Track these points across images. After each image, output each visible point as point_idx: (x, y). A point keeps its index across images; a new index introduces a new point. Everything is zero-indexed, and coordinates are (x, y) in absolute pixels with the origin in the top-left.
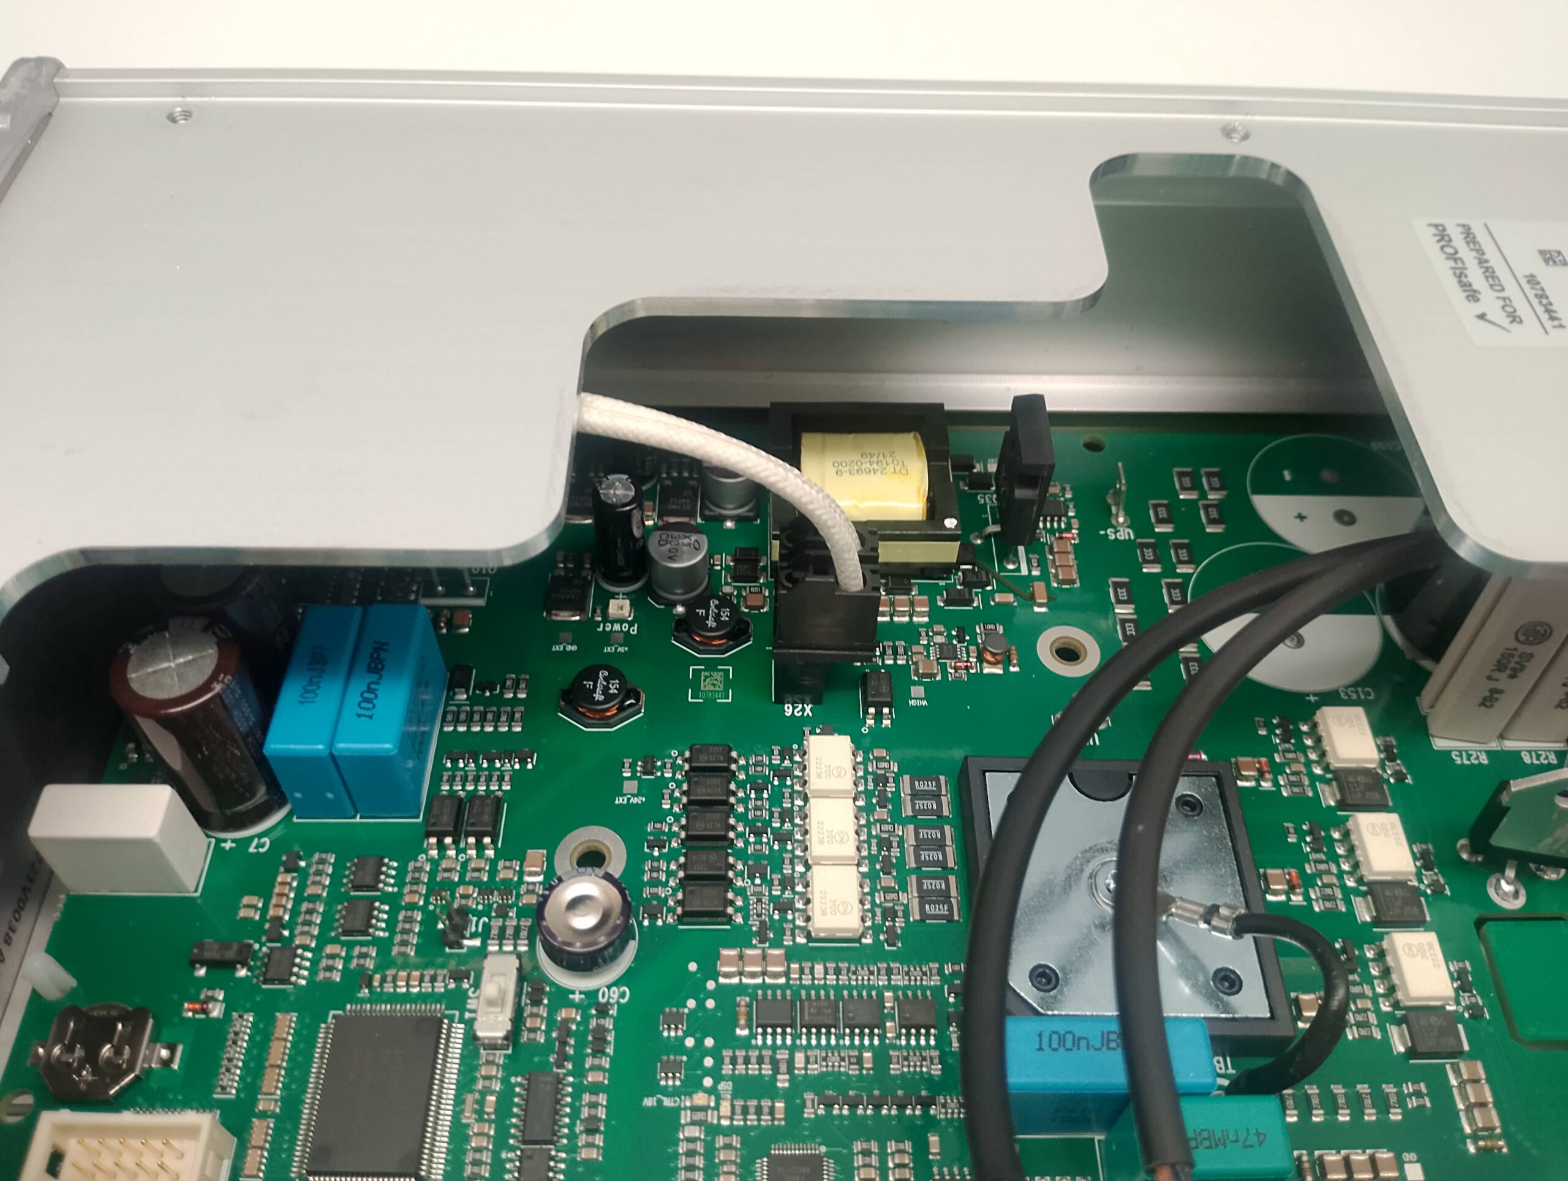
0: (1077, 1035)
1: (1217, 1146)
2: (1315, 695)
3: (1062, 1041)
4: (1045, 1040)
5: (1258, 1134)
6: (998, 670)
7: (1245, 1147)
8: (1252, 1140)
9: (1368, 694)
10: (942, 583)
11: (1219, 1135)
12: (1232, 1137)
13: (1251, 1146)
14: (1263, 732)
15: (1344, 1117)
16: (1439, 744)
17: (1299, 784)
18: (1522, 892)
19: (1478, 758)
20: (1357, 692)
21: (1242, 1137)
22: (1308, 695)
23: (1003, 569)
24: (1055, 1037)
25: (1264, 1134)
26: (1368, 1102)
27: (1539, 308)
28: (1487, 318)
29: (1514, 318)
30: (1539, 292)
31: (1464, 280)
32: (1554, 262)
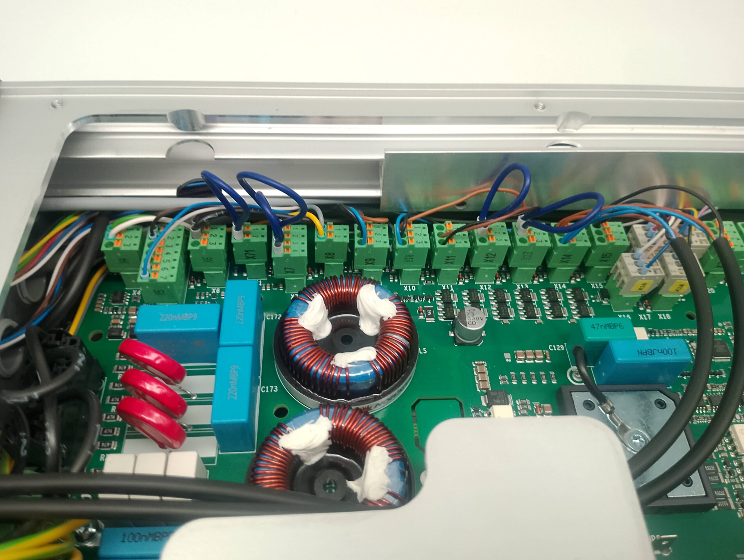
0: (663, 354)
1: (608, 325)
3: (668, 352)
4: (673, 351)
5: (594, 328)
7: (598, 324)
8: (596, 326)
11: (608, 327)
12: (603, 327)
13: (596, 324)
21: (599, 327)
24: (670, 352)
25: (592, 327)
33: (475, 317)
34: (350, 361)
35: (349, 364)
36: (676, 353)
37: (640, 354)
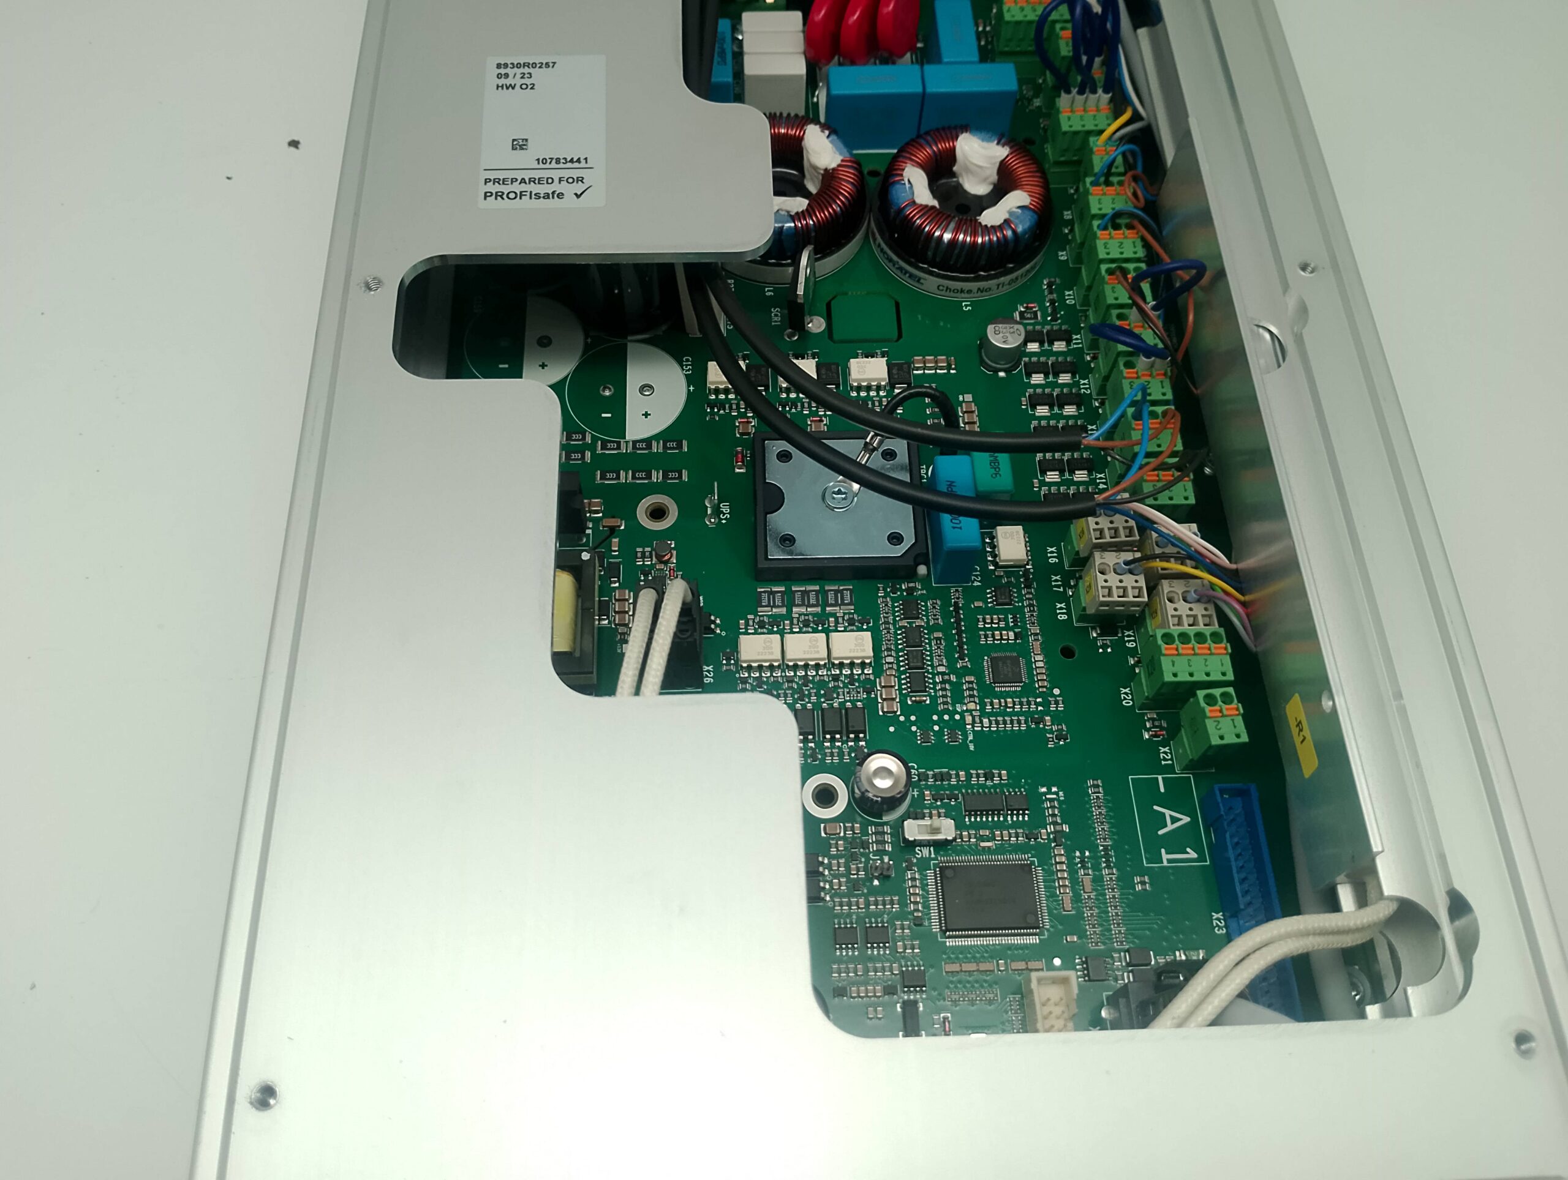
14: (717, 418)
18: (814, 318)
20: (686, 365)
27: (569, 165)
28: (579, 193)
29: (581, 180)
30: (554, 161)
31: (542, 195)
32: (524, 145)
33: (1007, 335)
34: (911, 180)
35: (909, 181)
36: (954, 528)
37: (949, 483)
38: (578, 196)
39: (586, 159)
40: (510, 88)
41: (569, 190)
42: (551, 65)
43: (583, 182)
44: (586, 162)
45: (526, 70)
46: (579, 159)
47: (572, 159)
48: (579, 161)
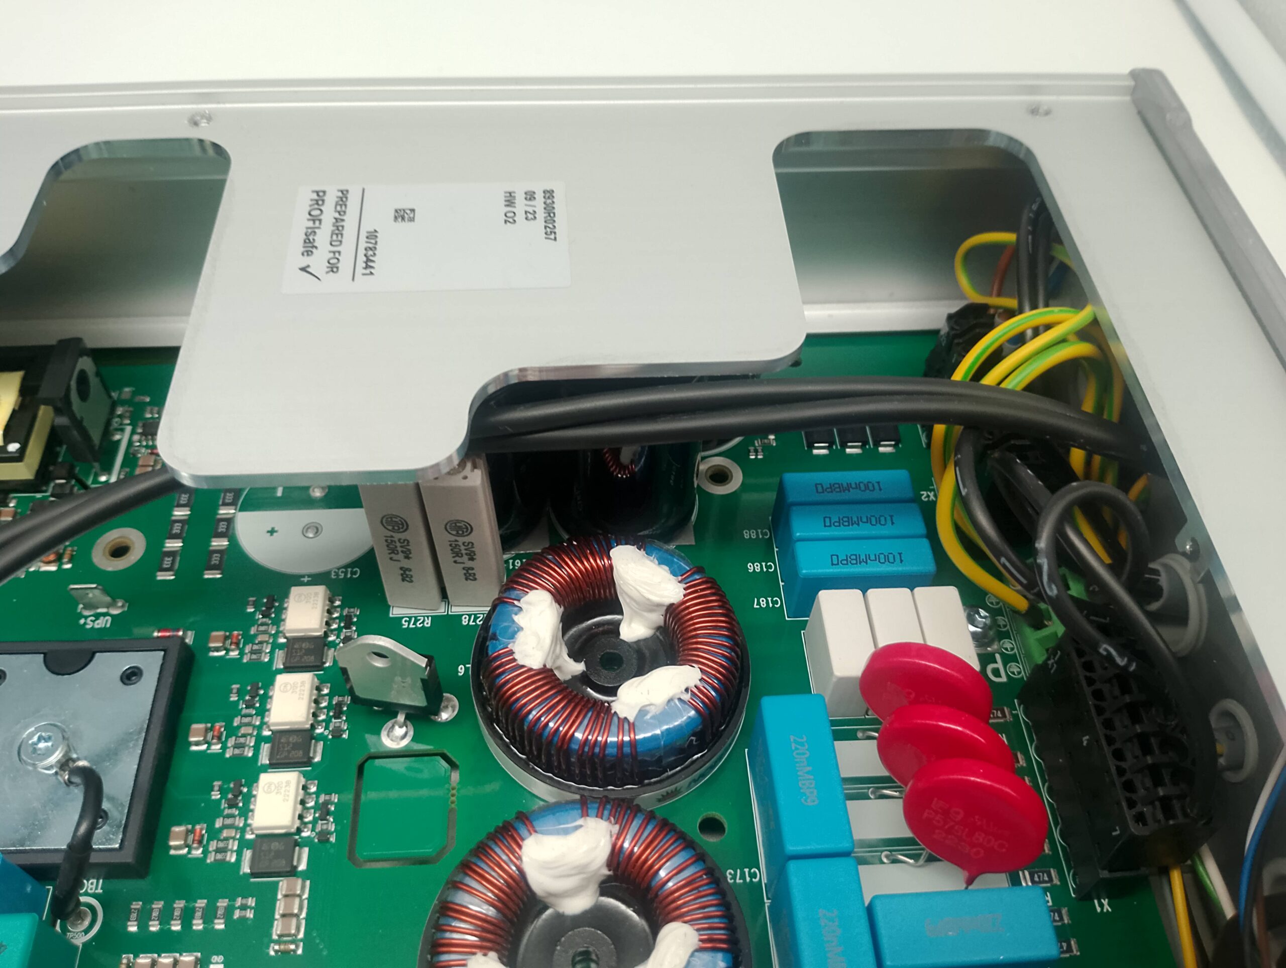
2: (309, 576)
6: (53, 568)
9: (355, 573)
10: (39, 495)
14: (251, 610)
15: (176, 927)
16: (395, 612)
17: (259, 652)
18: (411, 733)
19: (423, 622)
20: (346, 573)
22: (303, 576)
23: (95, 481)
26: (198, 914)
27: (361, 259)
28: (309, 270)
29: (333, 268)
30: (371, 245)
31: (311, 238)
32: (403, 218)
35: (581, 826)
38: (304, 269)
39: (371, 273)
40: (507, 203)
41: (319, 261)
42: (552, 236)
43: (327, 272)
44: (364, 274)
45: (541, 215)
46: (372, 267)
47: (373, 261)
48: (367, 267)
